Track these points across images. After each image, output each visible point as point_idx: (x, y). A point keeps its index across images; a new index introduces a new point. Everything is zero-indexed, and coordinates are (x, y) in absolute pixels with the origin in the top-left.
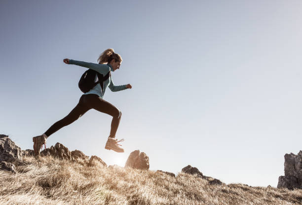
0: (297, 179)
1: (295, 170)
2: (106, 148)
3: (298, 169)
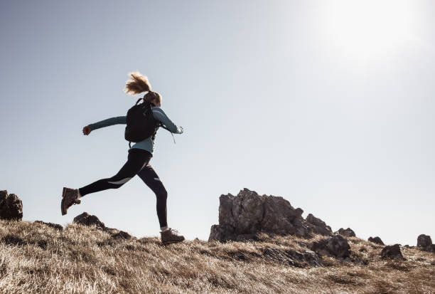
0: (234, 228)
1: (233, 216)
2: (64, 188)
3: (236, 214)
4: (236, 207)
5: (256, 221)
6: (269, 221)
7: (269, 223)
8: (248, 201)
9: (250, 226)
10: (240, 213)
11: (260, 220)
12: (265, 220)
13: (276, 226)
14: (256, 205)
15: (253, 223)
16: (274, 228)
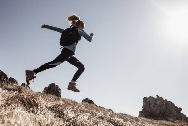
0: (151, 114)
1: (150, 108)
2: (26, 71)
3: (152, 107)
4: (152, 104)
5: (162, 111)
6: (169, 112)
7: (169, 113)
8: (159, 101)
9: (159, 113)
10: (154, 107)
11: (165, 111)
12: (167, 111)
13: (172, 115)
14: (163, 104)
15: (161, 112)
16: (171, 116)
